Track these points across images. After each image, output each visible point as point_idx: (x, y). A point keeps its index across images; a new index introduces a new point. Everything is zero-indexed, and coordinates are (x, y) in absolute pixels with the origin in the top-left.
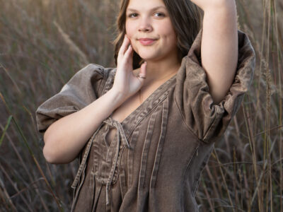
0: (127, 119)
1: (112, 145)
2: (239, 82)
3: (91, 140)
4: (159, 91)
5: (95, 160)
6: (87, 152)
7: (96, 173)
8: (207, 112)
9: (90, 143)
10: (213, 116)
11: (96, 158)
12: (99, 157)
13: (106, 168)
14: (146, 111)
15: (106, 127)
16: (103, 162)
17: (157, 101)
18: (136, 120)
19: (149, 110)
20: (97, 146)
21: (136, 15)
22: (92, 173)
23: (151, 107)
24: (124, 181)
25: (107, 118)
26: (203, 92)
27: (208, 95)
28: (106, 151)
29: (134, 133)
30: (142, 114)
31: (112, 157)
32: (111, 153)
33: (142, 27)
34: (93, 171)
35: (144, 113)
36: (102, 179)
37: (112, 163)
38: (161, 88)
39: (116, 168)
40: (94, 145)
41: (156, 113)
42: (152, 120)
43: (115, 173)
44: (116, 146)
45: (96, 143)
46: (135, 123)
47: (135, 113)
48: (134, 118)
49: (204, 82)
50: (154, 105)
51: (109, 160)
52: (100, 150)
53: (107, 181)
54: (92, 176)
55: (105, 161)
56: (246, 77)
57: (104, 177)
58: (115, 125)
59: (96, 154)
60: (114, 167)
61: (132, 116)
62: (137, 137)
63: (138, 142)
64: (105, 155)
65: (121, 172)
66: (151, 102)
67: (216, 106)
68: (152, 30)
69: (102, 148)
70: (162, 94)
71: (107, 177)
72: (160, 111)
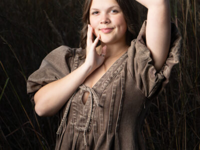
0: (96, 85)
1: (86, 104)
2: (172, 57)
3: (70, 100)
4: (116, 65)
5: (74, 114)
6: (67, 109)
7: (75, 123)
8: (152, 79)
9: (69, 102)
10: (157, 81)
11: (74, 113)
12: (77, 112)
13: (83, 120)
14: (109, 79)
15: (81, 91)
16: (81, 116)
17: (116, 72)
18: (102, 86)
19: (111, 78)
20: (75, 105)
21: (97, 12)
22: (71, 123)
23: (112, 76)
24: (96, 129)
25: (81, 85)
26: (149, 65)
27: (153, 67)
28: (82, 108)
29: (103, 95)
30: (106, 81)
31: (87, 112)
32: (86, 110)
33: (103, 21)
34: (72, 122)
35: (108, 81)
36: (80, 128)
37: (87, 116)
38: (117, 63)
39: (91, 120)
40: (73, 104)
41: (117, 81)
42: (114, 85)
43: (90, 123)
44: (90, 105)
45: (74, 103)
46: (102, 88)
47: (101, 80)
48: (101, 84)
49: (150, 58)
50: (114, 74)
51: (85, 115)
52: (78, 107)
53: (84, 129)
54: (71, 125)
55: (82, 115)
56: (177, 53)
57: (81, 126)
58: (88, 89)
59: (75, 110)
60: (89, 119)
61: (99, 83)
62: (105, 98)
63: (106, 102)
64: (82, 111)
65: (94, 123)
66: (112, 73)
67: (158, 74)
68: (110, 22)
69: (79, 106)
70: (119, 66)
71: (84, 126)
72: (119, 79)
